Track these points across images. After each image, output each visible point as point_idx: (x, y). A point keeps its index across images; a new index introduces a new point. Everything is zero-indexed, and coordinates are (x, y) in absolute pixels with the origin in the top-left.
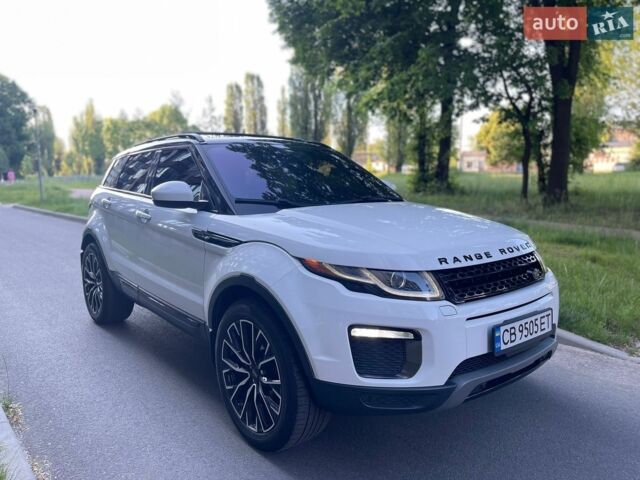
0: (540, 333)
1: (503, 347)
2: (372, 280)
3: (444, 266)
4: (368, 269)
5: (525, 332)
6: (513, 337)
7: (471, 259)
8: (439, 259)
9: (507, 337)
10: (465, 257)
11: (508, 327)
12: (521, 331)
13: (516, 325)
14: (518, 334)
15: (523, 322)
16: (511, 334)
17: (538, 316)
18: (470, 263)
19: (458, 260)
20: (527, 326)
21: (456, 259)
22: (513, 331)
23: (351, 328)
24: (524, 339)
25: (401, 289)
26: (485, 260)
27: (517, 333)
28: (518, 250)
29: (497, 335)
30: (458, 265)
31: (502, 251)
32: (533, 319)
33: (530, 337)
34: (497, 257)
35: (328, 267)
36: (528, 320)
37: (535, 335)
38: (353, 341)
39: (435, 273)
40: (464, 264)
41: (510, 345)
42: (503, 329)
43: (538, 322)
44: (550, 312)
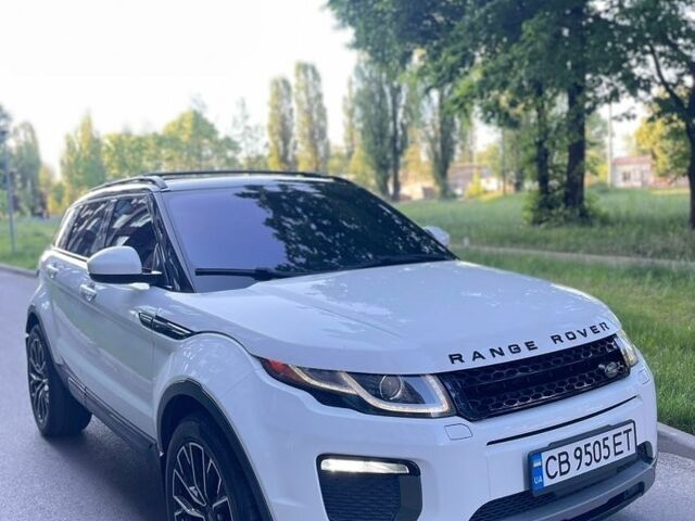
0: (613, 459)
1: (548, 482)
2: (354, 389)
3: (458, 366)
4: (348, 373)
5: (586, 459)
6: (565, 467)
7: (502, 354)
8: (451, 356)
9: (554, 467)
10: (492, 351)
11: (554, 452)
12: (580, 458)
13: (570, 449)
14: (574, 462)
15: (581, 444)
16: (561, 463)
17: (610, 434)
18: (499, 360)
19: (480, 356)
20: (590, 449)
21: (477, 355)
22: (563, 458)
23: (320, 458)
24: (584, 469)
25: (396, 401)
26: (525, 354)
27: (572, 459)
28: (585, 335)
29: (536, 465)
30: (479, 363)
31: (556, 339)
32: (600, 438)
33: (594, 466)
34: (546, 347)
35: (297, 371)
36: (592, 440)
37: (604, 462)
38: (324, 477)
39: (441, 377)
40: (490, 361)
41: (559, 479)
42: (544, 456)
43: (609, 443)
44: (631, 426)
